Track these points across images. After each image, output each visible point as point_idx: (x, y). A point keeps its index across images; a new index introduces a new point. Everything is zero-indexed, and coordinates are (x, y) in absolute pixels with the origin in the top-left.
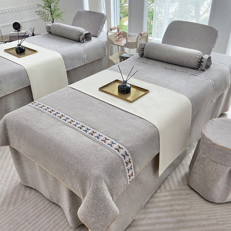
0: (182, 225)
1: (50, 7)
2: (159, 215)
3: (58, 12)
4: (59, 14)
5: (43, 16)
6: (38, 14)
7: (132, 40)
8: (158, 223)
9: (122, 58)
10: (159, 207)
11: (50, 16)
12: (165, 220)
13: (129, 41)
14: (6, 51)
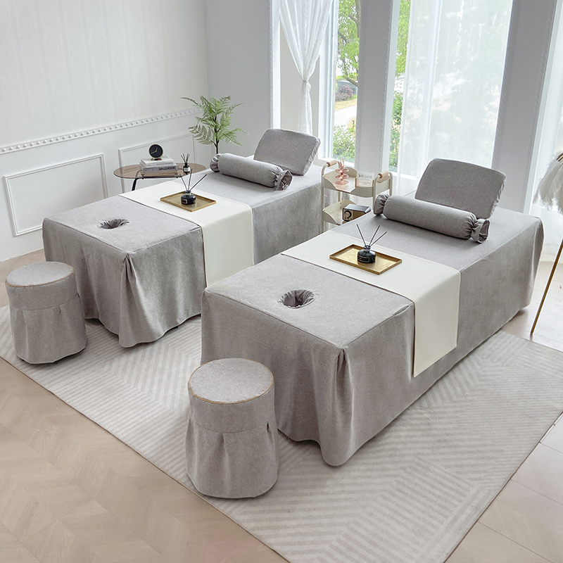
0: (444, 444)
1: (215, 120)
2: (411, 433)
3: (228, 129)
4: (231, 133)
5: (200, 135)
6: (192, 132)
7: (365, 183)
8: (411, 442)
9: (348, 213)
10: (411, 425)
11: (212, 134)
12: (421, 439)
13: (360, 184)
14: (163, 200)
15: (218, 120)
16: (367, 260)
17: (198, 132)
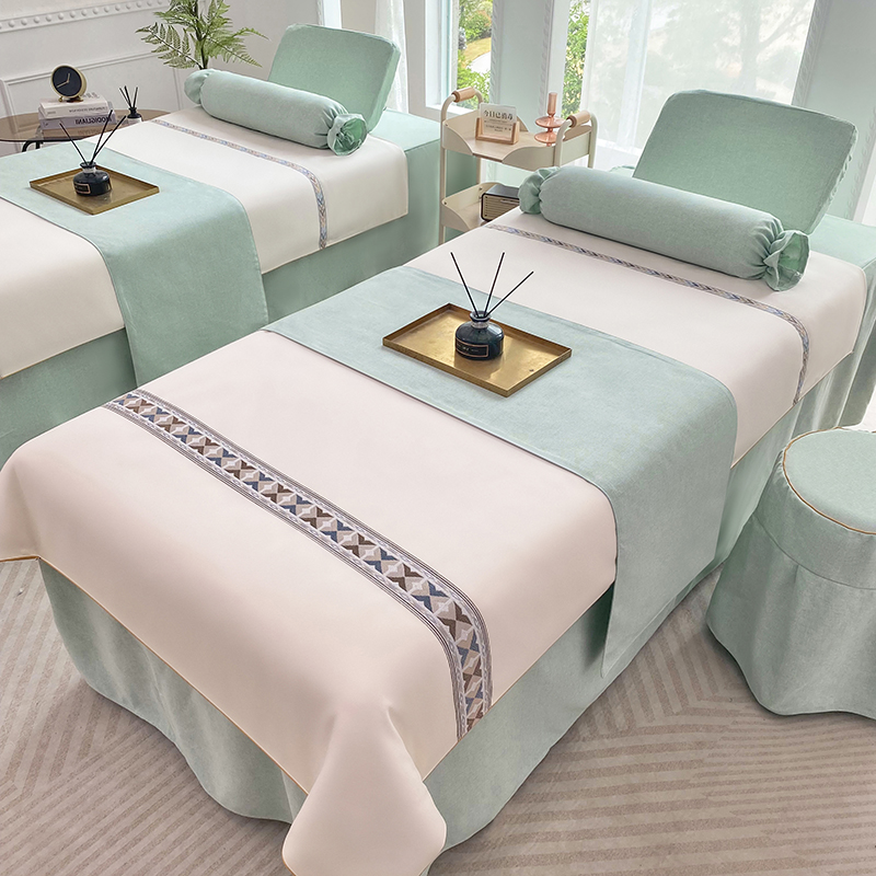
1: (195, 14)
4: (232, 39)
5: (167, 47)
6: (148, 40)
11: (193, 45)
14: (35, 185)
15: (203, 11)
16: (483, 351)
17: (159, 41)
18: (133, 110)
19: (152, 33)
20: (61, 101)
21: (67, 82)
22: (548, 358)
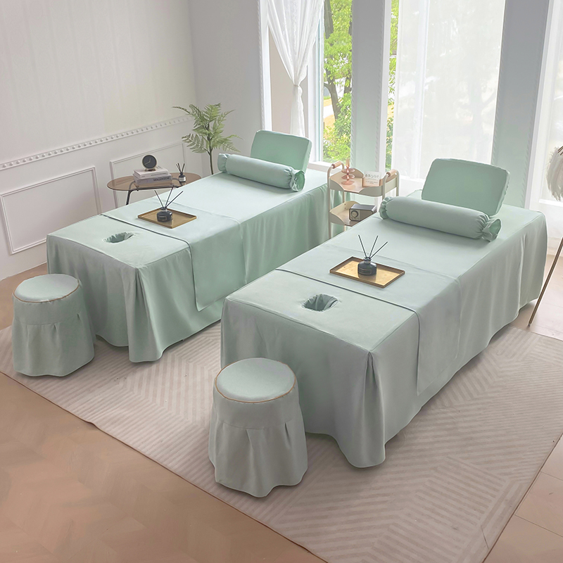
0: (471, 442)
1: (208, 129)
2: (438, 433)
3: (223, 135)
4: (226, 139)
5: (193, 144)
6: (185, 141)
8: (438, 442)
10: (436, 425)
11: (205, 142)
12: (448, 438)
17: (190, 141)
18: (181, 173)
19: (188, 138)
20: (146, 171)
21: (149, 162)
22: (395, 275)
